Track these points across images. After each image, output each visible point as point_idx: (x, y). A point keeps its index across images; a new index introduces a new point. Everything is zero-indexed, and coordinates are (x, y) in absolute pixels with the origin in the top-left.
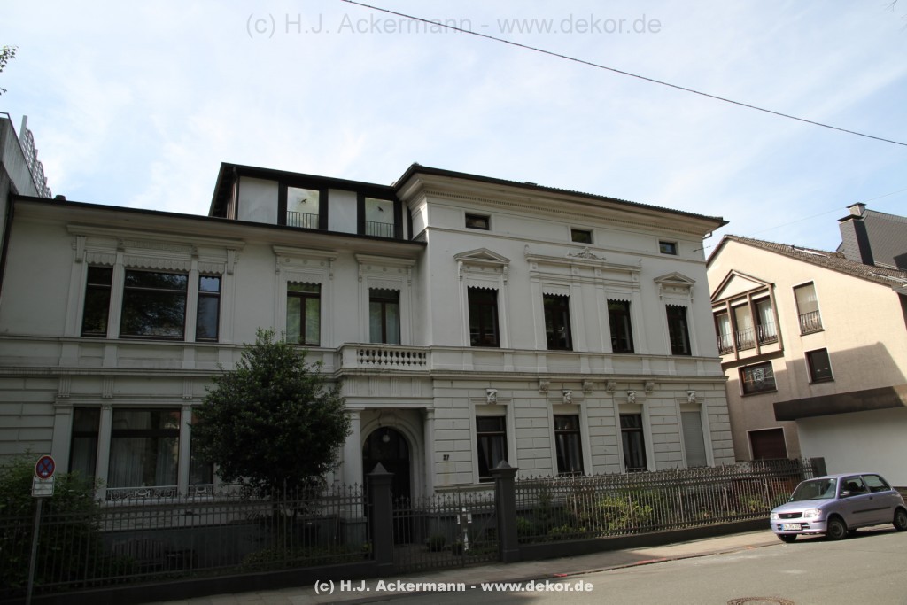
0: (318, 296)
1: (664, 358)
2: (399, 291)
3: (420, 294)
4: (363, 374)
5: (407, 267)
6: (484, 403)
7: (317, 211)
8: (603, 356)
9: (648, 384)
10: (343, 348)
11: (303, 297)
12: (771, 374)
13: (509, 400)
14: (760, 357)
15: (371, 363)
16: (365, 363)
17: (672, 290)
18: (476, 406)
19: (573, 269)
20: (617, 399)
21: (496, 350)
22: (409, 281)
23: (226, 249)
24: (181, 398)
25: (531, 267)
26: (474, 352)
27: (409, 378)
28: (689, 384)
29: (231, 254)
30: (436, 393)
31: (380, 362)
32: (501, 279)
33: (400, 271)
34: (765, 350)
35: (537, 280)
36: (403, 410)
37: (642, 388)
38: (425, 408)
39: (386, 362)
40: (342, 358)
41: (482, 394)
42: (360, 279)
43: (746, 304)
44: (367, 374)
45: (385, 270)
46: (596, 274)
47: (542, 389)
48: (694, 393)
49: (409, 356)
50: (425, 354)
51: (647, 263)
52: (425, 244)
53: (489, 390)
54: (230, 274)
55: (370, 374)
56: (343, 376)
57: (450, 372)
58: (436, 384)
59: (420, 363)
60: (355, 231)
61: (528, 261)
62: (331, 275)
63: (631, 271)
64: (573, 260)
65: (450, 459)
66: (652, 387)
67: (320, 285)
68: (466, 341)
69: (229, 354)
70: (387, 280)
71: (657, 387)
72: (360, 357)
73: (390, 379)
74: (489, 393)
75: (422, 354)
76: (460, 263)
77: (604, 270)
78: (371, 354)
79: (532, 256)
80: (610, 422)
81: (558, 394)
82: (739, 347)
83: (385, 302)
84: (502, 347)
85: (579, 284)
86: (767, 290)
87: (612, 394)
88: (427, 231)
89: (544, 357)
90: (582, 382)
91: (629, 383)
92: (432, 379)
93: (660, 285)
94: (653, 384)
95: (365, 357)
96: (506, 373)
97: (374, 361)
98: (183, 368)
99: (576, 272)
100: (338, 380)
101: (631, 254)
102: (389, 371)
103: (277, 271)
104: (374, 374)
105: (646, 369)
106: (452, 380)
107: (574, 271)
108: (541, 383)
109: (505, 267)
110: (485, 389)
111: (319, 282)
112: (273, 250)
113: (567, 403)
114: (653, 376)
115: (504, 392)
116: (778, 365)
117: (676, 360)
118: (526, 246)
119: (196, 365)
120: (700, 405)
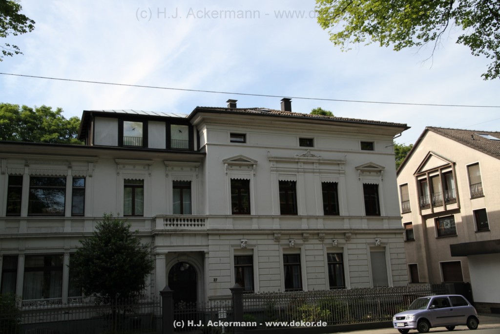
0: (142, 187)
1: (361, 218)
2: (190, 182)
3: (203, 183)
4: (167, 233)
5: (196, 167)
6: (239, 248)
7: (141, 136)
8: (317, 218)
9: (347, 235)
10: (156, 218)
11: (134, 187)
12: (454, 223)
13: (255, 246)
14: (446, 212)
15: (172, 226)
16: (168, 226)
17: (368, 173)
18: (234, 250)
19: (299, 164)
20: (326, 244)
21: (247, 216)
22: (197, 175)
23: (88, 162)
24: (64, 249)
25: (271, 164)
26: (233, 218)
27: (194, 234)
28: (377, 234)
29: (91, 165)
30: (210, 242)
31: (177, 225)
32: (252, 173)
33: (191, 170)
34: (450, 207)
35: (275, 172)
36: (192, 252)
37: (343, 237)
38: (203, 252)
39: (181, 225)
40: (155, 223)
41: (238, 242)
42: (167, 175)
43: (438, 175)
44: (169, 233)
45: (182, 169)
46: (315, 167)
47: (276, 239)
48: (379, 240)
49: (195, 221)
50: (204, 220)
51: (350, 157)
52: (205, 154)
53: (242, 240)
54: (90, 176)
55: (171, 233)
56: (155, 234)
57: (218, 230)
58: (210, 237)
59: (201, 225)
60: (164, 147)
61: (270, 161)
62: (150, 174)
63: (338, 163)
64: (299, 159)
65: (218, 281)
66: (350, 236)
67: (143, 180)
68: (229, 211)
69: (90, 223)
70: (183, 176)
71: (354, 236)
72: (165, 223)
73: (183, 235)
74: (242, 242)
75: (202, 220)
76: (226, 165)
77: (320, 164)
78: (172, 221)
79: (272, 158)
80: (321, 258)
81: (286, 242)
82: (434, 205)
83: (182, 189)
84: (252, 214)
85: (303, 174)
86: (450, 167)
87: (323, 241)
88: (206, 146)
89: (278, 220)
90: (302, 234)
91: (334, 234)
92: (208, 235)
93: (359, 171)
94: (350, 234)
95: (169, 223)
96: (253, 230)
97: (174, 225)
98: (65, 232)
99: (301, 166)
100: (153, 236)
101: (340, 152)
102: (182, 230)
103: (118, 173)
104: (174, 233)
105: (346, 225)
106: (219, 235)
107: (299, 166)
108: (275, 235)
109: (254, 166)
110: (240, 239)
111: (143, 178)
112: (116, 161)
113: (292, 247)
114: (351, 229)
115: (252, 241)
116: (458, 218)
117: (368, 219)
118: (268, 152)
119: (72, 230)
120: (385, 248)
